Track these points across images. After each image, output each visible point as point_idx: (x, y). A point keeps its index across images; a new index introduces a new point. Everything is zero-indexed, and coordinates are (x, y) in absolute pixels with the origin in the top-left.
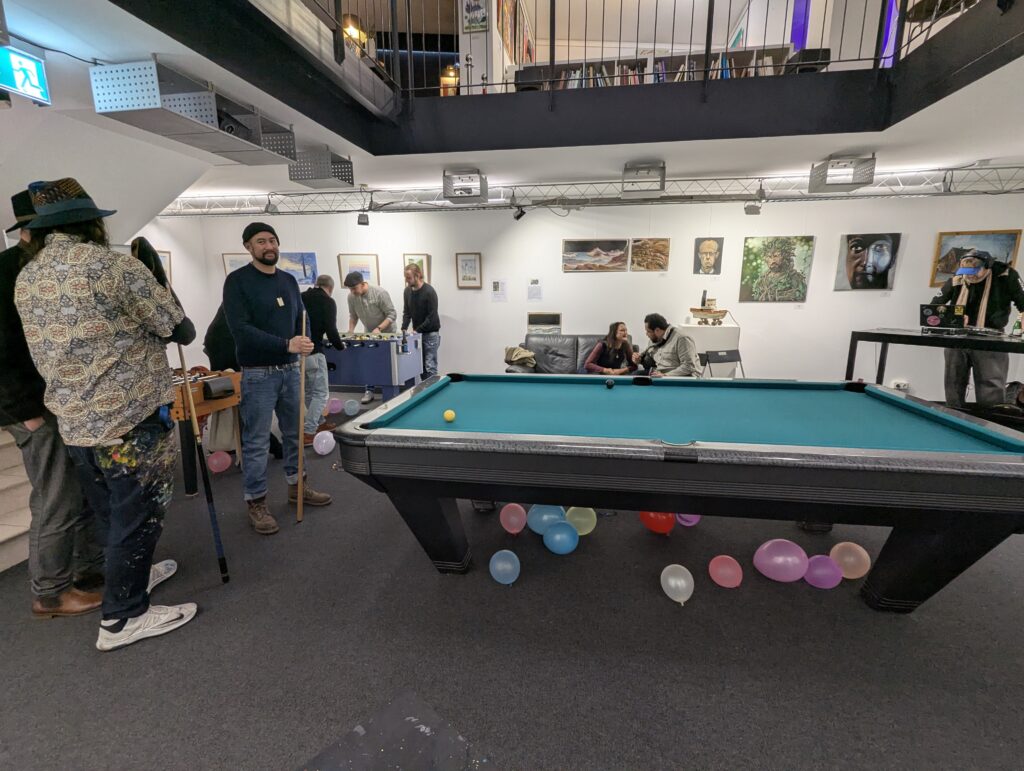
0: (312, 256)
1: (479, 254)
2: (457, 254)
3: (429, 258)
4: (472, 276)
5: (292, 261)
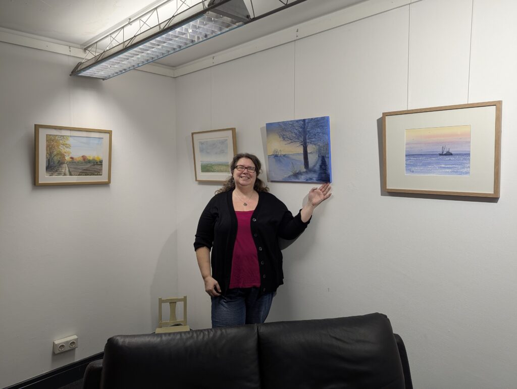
0: (321, 124)
5: (284, 138)
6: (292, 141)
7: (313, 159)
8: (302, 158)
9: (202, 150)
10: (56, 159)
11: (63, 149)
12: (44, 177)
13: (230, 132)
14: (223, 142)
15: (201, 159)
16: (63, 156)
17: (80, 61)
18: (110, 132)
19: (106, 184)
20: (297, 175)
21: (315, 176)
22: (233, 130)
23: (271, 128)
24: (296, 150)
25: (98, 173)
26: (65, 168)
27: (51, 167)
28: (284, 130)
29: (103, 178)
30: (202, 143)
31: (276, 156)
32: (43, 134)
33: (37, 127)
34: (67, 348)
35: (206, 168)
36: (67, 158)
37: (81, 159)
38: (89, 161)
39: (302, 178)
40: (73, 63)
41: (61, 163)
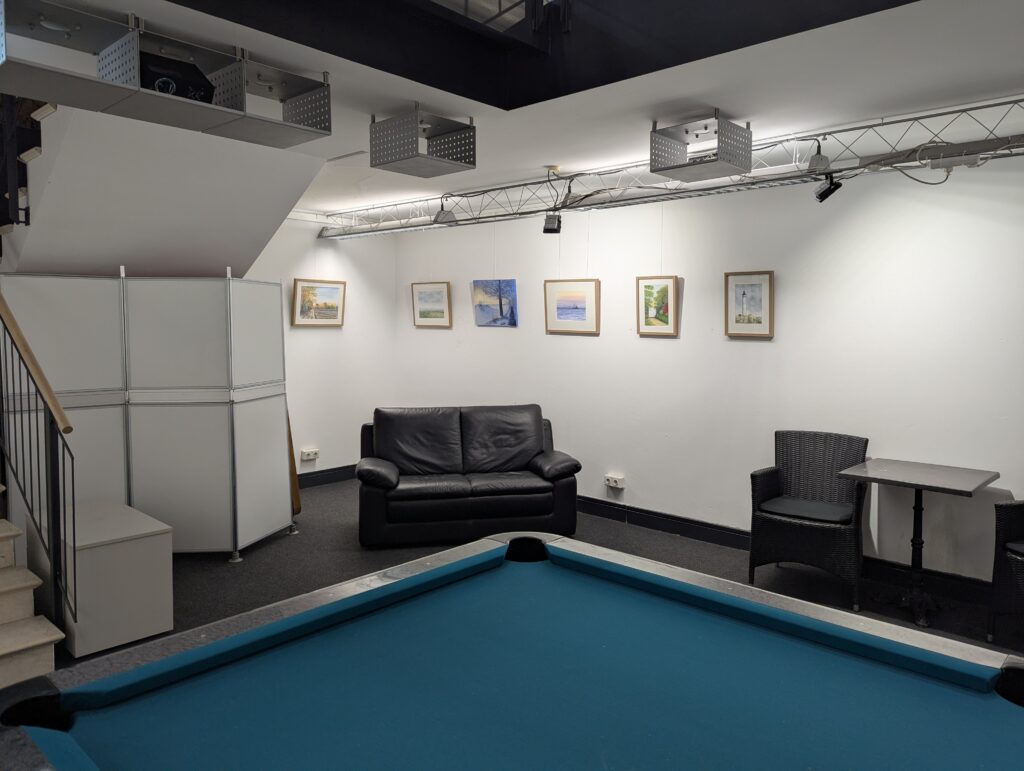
0: (511, 284)
1: (770, 274)
2: (727, 275)
3: (679, 283)
4: (755, 315)
5: (486, 293)
6: (491, 294)
7: (506, 309)
8: (498, 308)
9: (420, 299)
10: (307, 305)
11: (312, 298)
12: (299, 320)
13: (445, 285)
14: (439, 293)
15: (420, 306)
16: (311, 302)
17: (324, 225)
18: (344, 283)
19: (339, 327)
20: (495, 321)
21: (507, 321)
22: (448, 283)
23: (477, 284)
24: (494, 301)
25: (335, 317)
26: (312, 313)
27: (304, 312)
28: (486, 286)
29: (337, 321)
30: (421, 293)
31: (481, 306)
32: (300, 285)
33: (295, 281)
34: (311, 457)
35: (424, 315)
36: (314, 305)
37: (323, 306)
38: (329, 308)
39: (499, 323)
40: (317, 227)
41: (310, 309)
